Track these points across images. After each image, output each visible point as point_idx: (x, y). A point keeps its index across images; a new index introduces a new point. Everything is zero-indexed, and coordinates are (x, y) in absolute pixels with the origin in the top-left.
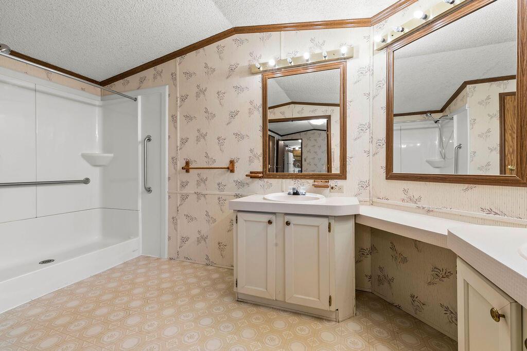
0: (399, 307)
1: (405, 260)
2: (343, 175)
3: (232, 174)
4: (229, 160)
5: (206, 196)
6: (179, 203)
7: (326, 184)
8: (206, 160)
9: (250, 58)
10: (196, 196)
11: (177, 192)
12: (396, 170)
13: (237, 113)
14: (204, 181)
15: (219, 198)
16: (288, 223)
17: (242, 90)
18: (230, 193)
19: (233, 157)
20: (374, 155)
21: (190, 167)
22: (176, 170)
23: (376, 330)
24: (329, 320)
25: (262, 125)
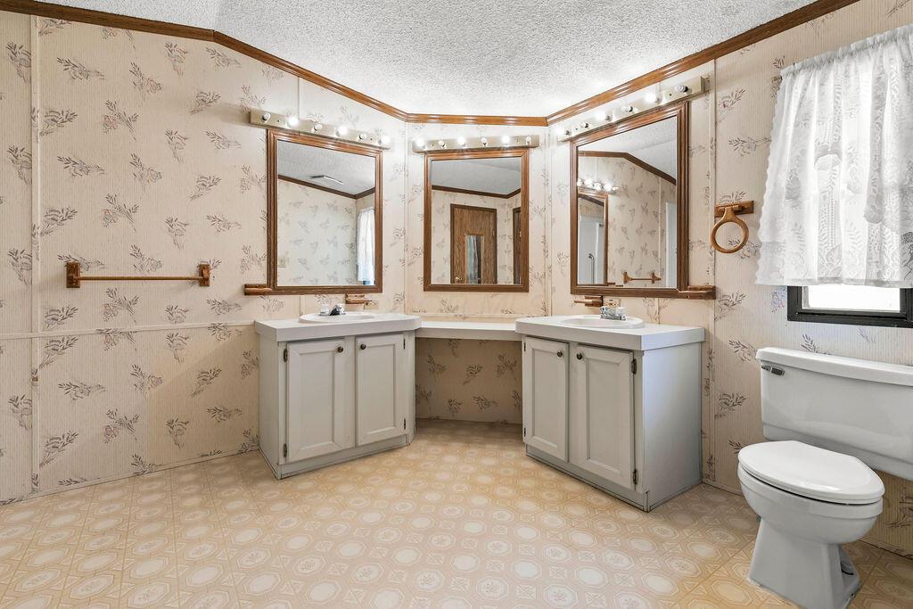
0: (438, 418)
1: (443, 369)
2: (378, 287)
3: (202, 289)
4: (197, 263)
5: (134, 335)
6: (38, 359)
7: (362, 299)
8: (137, 261)
9: (242, 95)
10: (103, 337)
11: (31, 335)
12: (434, 282)
13: (216, 181)
14: (129, 305)
15: (170, 337)
16: (363, 347)
17: (227, 144)
18: (196, 324)
19: (206, 259)
20: (409, 265)
21: (82, 275)
22: (29, 283)
23: (439, 437)
24: (400, 447)
25: (266, 211)
